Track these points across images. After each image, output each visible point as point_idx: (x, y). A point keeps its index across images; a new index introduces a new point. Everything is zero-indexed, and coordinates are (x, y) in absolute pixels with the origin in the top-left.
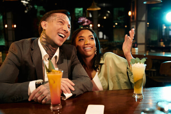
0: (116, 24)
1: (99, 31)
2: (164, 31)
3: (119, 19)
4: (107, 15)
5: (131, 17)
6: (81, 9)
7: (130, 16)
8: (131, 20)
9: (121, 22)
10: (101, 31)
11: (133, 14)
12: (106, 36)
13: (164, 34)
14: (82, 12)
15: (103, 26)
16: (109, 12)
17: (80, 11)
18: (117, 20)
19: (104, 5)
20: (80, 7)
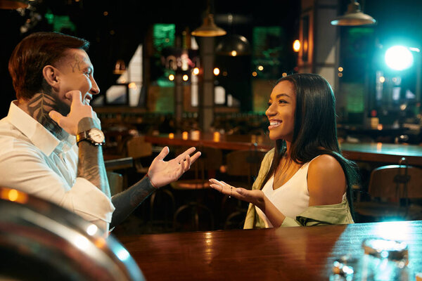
0: (261, 68)
1: (215, 86)
2: (379, 88)
3: (266, 54)
4: (240, 47)
5: (301, 54)
6: (171, 28)
7: (298, 53)
8: (301, 62)
9: (271, 63)
10: (220, 85)
11: (306, 46)
12: (234, 97)
13: (379, 96)
14: (172, 36)
15: (225, 74)
16: (243, 39)
17: (168, 33)
18: (263, 58)
19: (230, 18)
20: (167, 22)
